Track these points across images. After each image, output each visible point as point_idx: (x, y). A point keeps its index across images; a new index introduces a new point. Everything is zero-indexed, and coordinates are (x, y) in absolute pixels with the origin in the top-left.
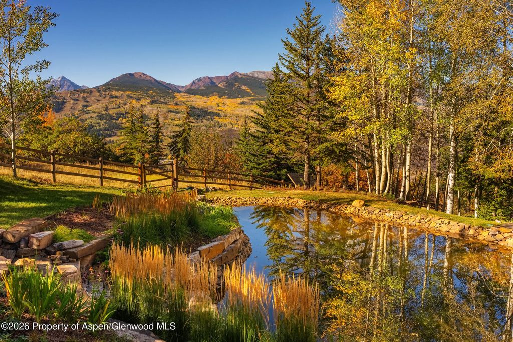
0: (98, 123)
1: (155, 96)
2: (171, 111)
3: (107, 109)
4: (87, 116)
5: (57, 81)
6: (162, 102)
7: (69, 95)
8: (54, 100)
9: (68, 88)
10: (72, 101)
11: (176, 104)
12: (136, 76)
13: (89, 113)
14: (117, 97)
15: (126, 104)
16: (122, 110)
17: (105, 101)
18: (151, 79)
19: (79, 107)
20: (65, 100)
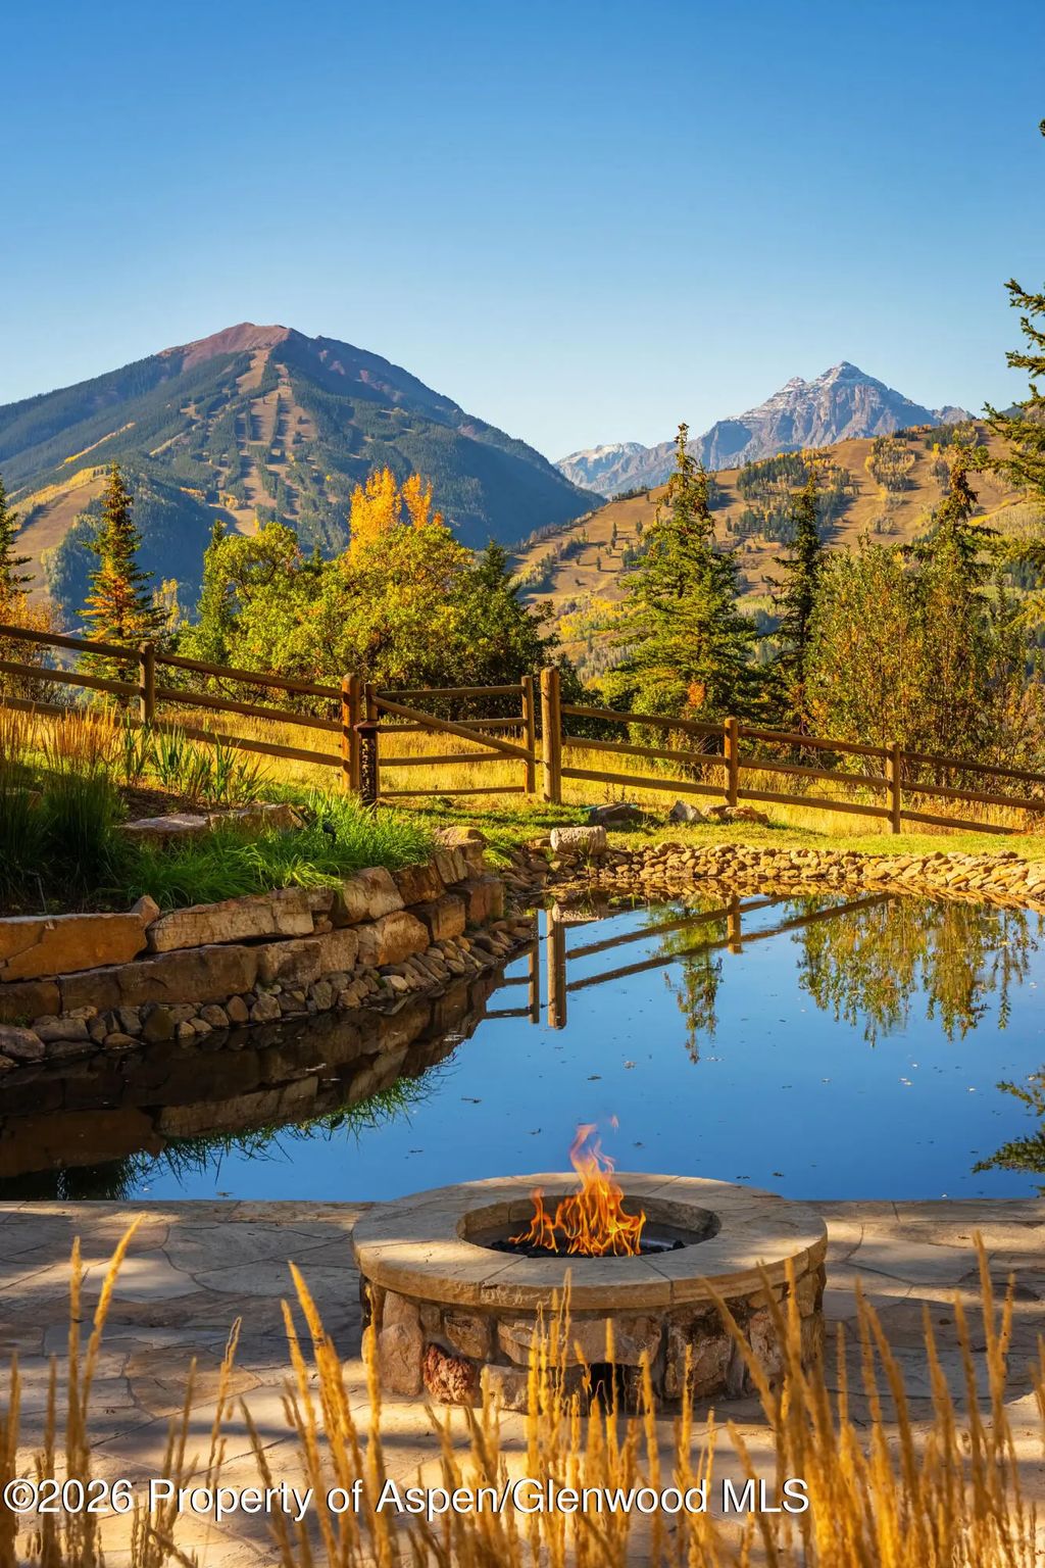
5: (817, 389)
7: (870, 460)
9: (871, 425)
10: (884, 493)
19: (918, 522)
20: (848, 490)
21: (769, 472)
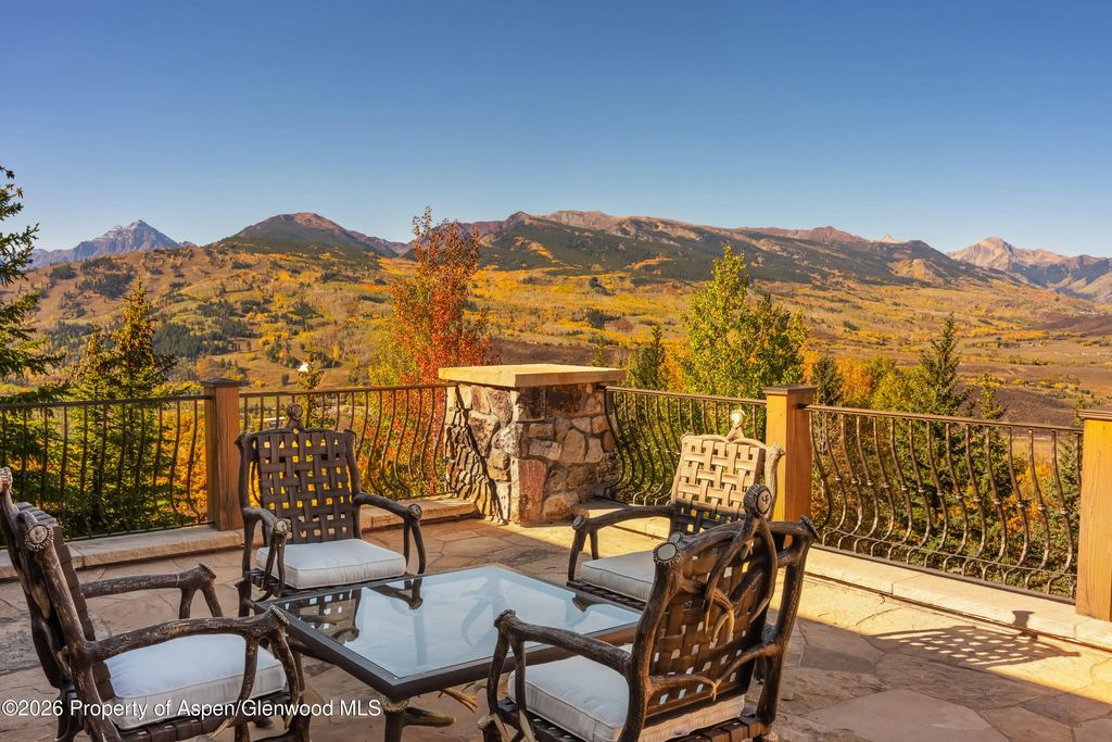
0: (199, 323)
1: (333, 264)
2: (365, 298)
3: (224, 292)
4: (176, 308)
5: (127, 231)
6: (348, 277)
7: (142, 261)
8: (108, 272)
9: (152, 246)
10: (148, 275)
11: (380, 282)
12: (299, 221)
13: (183, 300)
14: (248, 266)
15: (267, 282)
16: (257, 295)
17: (221, 276)
18: (331, 227)
20: (132, 273)
21: (97, 263)
